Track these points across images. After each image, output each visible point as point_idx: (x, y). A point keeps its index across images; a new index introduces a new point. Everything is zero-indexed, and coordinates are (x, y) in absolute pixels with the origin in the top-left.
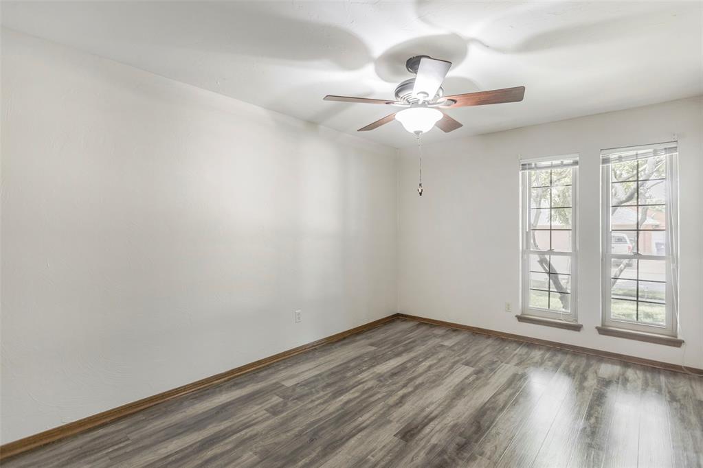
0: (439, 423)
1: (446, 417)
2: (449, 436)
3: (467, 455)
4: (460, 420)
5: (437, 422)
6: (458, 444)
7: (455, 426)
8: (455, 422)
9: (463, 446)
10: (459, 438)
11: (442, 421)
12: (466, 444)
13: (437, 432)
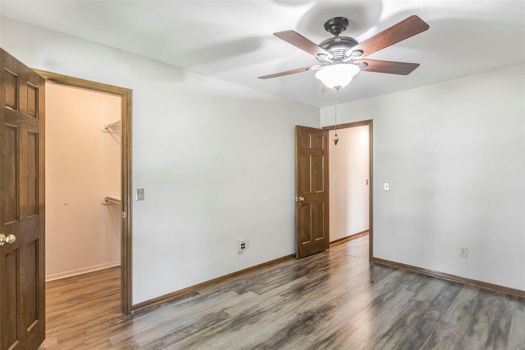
0: (321, 336)
1: (314, 342)
2: (317, 325)
3: (309, 314)
4: (303, 337)
5: (323, 337)
6: (312, 320)
7: (309, 333)
8: (307, 337)
9: (309, 319)
10: (309, 324)
11: (318, 338)
12: (306, 320)
13: (325, 329)
